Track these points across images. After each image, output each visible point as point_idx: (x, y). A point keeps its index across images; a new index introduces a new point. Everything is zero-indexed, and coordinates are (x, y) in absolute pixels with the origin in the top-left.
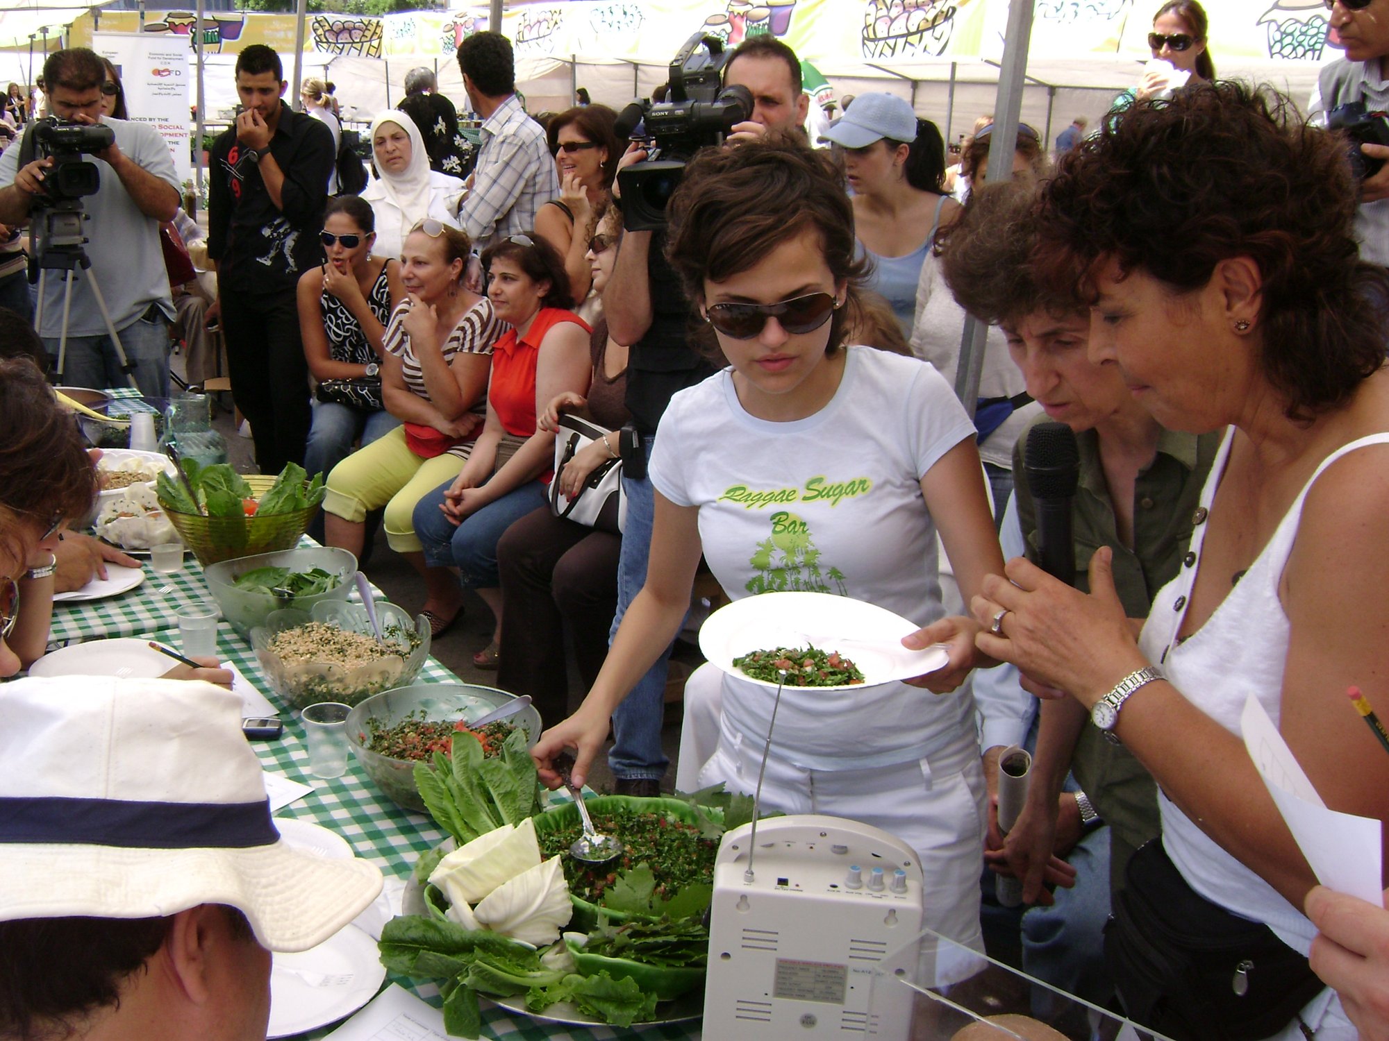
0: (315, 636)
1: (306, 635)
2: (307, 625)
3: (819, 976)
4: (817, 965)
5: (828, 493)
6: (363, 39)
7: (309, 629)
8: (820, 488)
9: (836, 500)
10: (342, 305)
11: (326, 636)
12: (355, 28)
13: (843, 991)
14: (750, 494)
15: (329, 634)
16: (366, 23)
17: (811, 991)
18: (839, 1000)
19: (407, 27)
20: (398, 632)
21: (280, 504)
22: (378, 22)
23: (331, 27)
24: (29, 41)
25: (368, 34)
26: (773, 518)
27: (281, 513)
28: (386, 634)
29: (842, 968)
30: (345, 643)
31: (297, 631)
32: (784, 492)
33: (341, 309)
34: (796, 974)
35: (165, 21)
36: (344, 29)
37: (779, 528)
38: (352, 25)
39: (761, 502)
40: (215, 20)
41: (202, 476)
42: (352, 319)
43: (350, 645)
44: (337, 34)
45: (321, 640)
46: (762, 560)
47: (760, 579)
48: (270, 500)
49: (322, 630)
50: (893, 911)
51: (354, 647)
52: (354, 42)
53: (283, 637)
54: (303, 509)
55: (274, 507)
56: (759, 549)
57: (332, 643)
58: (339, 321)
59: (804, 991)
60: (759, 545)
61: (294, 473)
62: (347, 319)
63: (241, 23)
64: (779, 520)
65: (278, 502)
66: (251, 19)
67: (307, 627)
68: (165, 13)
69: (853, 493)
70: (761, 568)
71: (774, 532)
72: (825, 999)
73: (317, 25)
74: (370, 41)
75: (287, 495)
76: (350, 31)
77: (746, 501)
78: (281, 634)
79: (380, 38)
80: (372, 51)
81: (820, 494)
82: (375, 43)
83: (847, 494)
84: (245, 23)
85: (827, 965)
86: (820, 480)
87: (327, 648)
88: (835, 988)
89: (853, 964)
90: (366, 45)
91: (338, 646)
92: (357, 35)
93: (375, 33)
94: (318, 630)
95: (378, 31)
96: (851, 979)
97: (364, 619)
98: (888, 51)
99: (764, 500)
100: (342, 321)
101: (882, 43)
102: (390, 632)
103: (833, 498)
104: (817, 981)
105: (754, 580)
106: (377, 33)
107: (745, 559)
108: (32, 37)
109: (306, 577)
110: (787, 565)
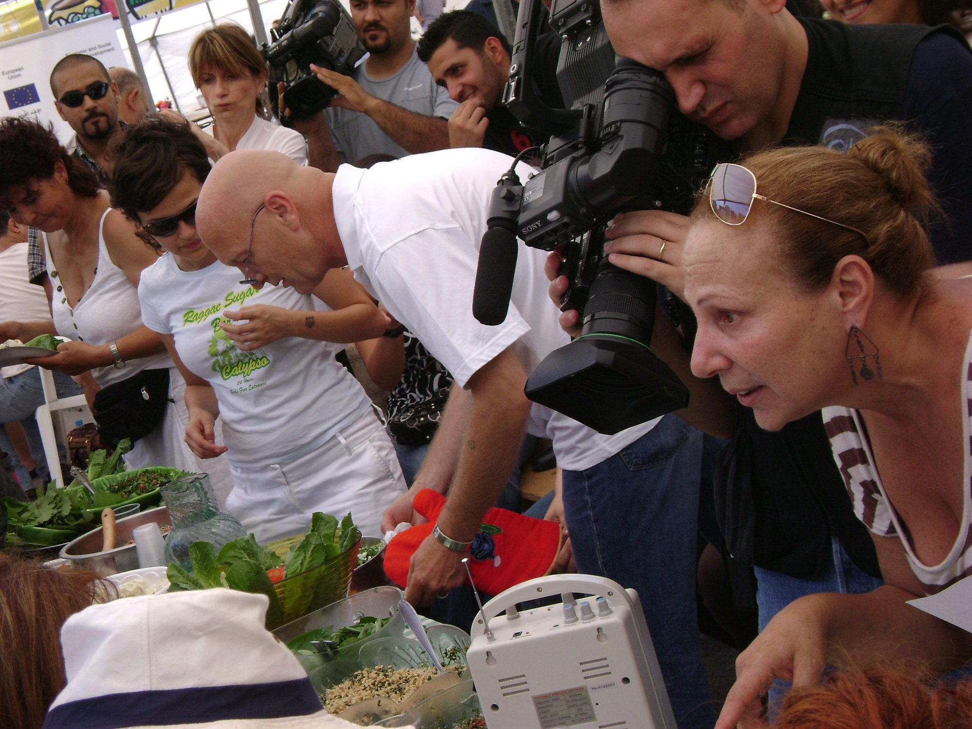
0: (367, 682)
1: (356, 684)
2: (356, 673)
3: (569, 702)
4: (564, 692)
5: (237, 298)
7: (358, 678)
8: (231, 297)
9: (243, 301)
11: (378, 679)
13: (591, 709)
14: (197, 314)
15: (381, 676)
17: (568, 717)
18: (591, 717)
20: (459, 654)
21: (308, 560)
26: (212, 324)
27: (310, 569)
28: (447, 660)
29: (582, 689)
30: (401, 681)
31: (347, 683)
32: (214, 307)
34: (552, 705)
37: (217, 328)
39: (204, 317)
41: (221, 555)
43: (407, 681)
45: (374, 684)
46: (213, 350)
47: (217, 361)
48: (296, 558)
49: (373, 675)
50: (599, 630)
51: (411, 682)
53: (333, 693)
54: (337, 557)
55: (302, 564)
56: (210, 344)
57: (386, 685)
59: (563, 718)
60: (209, 342)
61: (322, 523)
64: (216, 324)
65: (305, 558)
67: (357, 675)
69: (252, 295)
70: (215, 355)
71: (215, 331)
72: (581, 720)
75: (313, 546)
77: (197, 320)
78: (328, 691)
81: (233, 301)
83: (248, 296)
85: (571, 690)
86: (231, 293)
87: (382, 692)
88: (585, 708)
89: (589, 683)
91: (393, 686)
94: (369, 676)
96: (594, 697)
97: (420, 651)
99: (205, 315)
102: (451, 658)
103: (240, 301)
104: (569, 707)
105: (215, 363)
107: (205, 354)
109: (353, 629)
110: (227, 347)
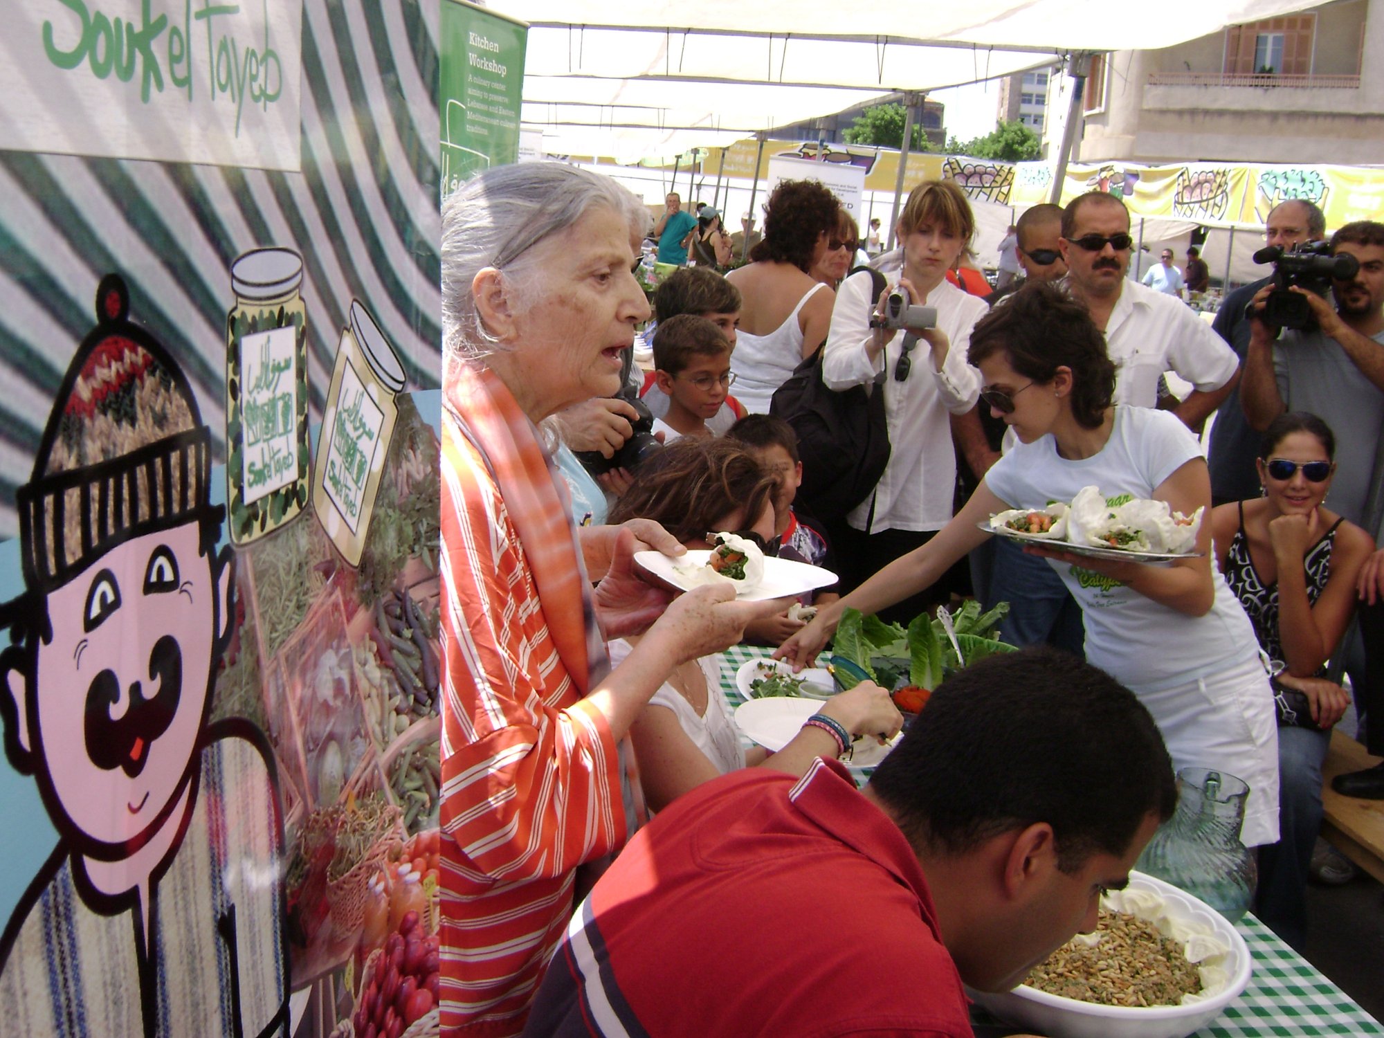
6: (993, 185)
10: (1251, 564)
12: (986, 173)
16: (998, 168)
19: (1041, 175)
22: (1010, 169)
23: (962, 170)
24: (673, 162)
25: (999, 179)
33: (1248, 570)
35: (800, 151)
36: (975, 173)
38: (983, 170)
40: (848, 154)
42: (1259, 588)
44: (968, 177)
52: (983, 187)
58: (1240, 585)
62: (1252, 585)
63: (874, 159)
66: (884, 155)
68: (802, 143)
73: (948, 167)
74: (1001, 186)
76: (981, 175)
79: (1010, 184)
80: (1001, 197)
82: (1005, 190)
84: (878, 159)
90: (996, 191)
92: (987, 179)
93: (1006, 179)
95: (1009, 177)
98: (1188, 212)
100: (1243, 586)
101: (1186, 206)
106: (1008, 180)
108: (678, 157)
